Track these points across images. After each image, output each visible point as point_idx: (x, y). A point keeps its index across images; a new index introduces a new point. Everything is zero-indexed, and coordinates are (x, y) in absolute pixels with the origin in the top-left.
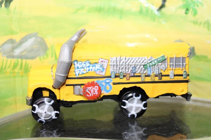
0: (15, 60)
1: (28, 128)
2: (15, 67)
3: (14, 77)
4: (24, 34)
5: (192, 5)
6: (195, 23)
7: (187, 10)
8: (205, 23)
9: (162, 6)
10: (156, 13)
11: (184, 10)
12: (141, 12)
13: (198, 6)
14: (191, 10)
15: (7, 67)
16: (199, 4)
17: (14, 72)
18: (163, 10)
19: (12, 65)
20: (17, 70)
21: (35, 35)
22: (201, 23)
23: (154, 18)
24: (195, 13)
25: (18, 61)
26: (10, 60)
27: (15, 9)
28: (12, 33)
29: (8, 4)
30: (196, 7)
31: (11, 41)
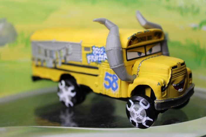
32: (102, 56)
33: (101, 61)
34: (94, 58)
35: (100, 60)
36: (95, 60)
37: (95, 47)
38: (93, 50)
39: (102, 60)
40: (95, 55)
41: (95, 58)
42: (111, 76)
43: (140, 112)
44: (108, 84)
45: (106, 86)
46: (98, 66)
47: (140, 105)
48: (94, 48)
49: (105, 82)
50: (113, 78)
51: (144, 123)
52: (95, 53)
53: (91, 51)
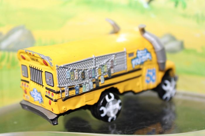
22: (190, 16)
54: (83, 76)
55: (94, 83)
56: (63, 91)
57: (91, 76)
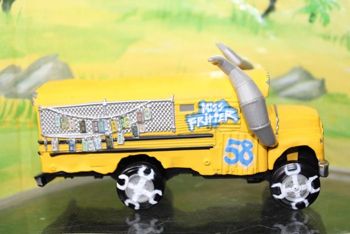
0: (19, 102)
1: (43, 219)
2: (19, 112)
3: (19, 130)
4: (35, 57)
5: (321, 8)
6: (326, 37)
7: (313, 15)
8: (343, 38)
9: (270, 9)
10: (260, 20)
11: (307, 16)
12: (233, 19)
13: (330, 8)
14: (319, 16)
15: (6, 113)
16: (332, 5)
17: (18, 123)
18: (272, 15)
19: (15, 109)
20: (22, 119)
21: (54, 58)
22: (335, 38)
23: (255, 29)
24: (326, 21)
25: (24, 103)
26: (10, 101)
27: (20, 14)
28: (14, 54)
29: (8, 4)
30: (328, 11)
31: (14, 69)
32: (221, 115)
33: (218, 124)
34: (204, 120)
35: (216, 121)
36: (206, 124)
37: (206, 103)
38: (200, 107)
39: (220, 121)
40: (206, 114)
41: (206, 119)
42: (238, 143)
43: (297, 183)
44: (233, 158)
45: (228, 161)
46: (212, 132)
47: (289, 176)
48: (203, 105)
49: (226, 154)
50: (244, 146)
51: (311, 190)
52: (206, 111)
53: (196, 110)
54: (83, 128)
55: (103, 141)
56: (49, 143)
57: (97, 130)
